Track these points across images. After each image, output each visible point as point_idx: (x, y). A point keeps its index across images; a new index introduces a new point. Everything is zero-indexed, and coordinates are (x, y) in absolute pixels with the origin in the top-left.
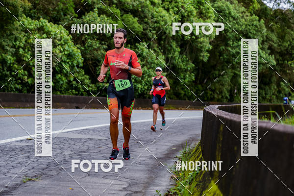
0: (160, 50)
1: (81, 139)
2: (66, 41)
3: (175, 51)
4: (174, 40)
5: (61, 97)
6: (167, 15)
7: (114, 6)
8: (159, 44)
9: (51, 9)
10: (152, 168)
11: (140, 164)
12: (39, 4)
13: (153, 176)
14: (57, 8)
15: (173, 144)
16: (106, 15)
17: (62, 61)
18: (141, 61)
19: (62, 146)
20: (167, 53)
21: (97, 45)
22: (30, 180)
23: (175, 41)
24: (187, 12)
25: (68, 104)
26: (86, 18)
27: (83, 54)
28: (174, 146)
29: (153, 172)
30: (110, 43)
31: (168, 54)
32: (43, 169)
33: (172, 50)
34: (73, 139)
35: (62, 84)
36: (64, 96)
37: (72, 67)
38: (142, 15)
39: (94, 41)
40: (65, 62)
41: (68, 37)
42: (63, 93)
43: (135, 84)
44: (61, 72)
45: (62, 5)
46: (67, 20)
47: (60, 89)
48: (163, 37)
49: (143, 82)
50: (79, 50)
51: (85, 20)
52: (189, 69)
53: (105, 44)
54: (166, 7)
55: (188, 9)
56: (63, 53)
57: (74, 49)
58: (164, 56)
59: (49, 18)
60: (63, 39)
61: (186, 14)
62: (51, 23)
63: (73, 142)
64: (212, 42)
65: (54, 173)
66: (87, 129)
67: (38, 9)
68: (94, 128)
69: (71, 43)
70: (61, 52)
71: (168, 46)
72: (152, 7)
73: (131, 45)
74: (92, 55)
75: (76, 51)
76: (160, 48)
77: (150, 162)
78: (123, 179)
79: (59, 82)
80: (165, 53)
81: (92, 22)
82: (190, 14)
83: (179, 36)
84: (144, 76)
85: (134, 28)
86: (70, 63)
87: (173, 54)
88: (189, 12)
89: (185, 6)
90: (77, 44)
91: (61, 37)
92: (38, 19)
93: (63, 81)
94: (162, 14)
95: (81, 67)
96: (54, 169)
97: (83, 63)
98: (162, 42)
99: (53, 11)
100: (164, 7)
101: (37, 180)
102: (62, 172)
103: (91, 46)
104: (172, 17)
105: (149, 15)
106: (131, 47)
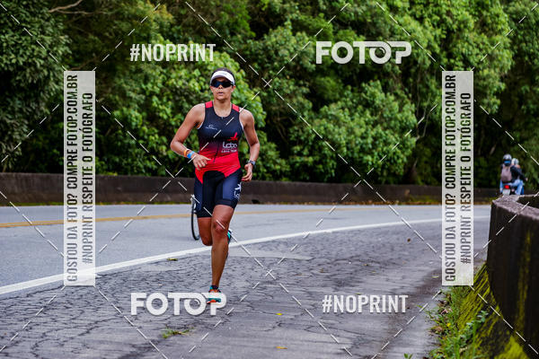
0: (406, 93)
1: (264, 259)
4: (432, 74)
6: (420, 28)
7: (322, 15)
8: (405, 84)
9: (207, 23)
12: (186, 16)
13: (399, 327)
14: (218, 22)
15: (433, 269)
16: (307, 33)
18: (372, 115)
20: (419, 99)
21: (291, 87)
22: (174, 334)
23: (434, 77)
24: (457, 23)
26: (270, 39)
27: (266, 105)
28: (435, 272)
29: (398, 320)
30: (314, 84)
31: (422, 101)
33: (430, 94)
38: (374, 31)
39: (285, 81)
41: (239, 75)
43: (361, 155)
45: (227, 17)
46: (237, 44)
48: (413, 70)
49: (376, 154)
50: (258, 98)
51: (269, 43)
53: (305, 85)
54: (418, 14)
55: (460, 18)
57: (249, 95)
58: (413, 105)
59: (204, 40)
61: (455, 27)
63: (249, 266)
64: (506, 77)
65: (217, 320)
66: (273, 241)
67: (184, 26)
68: (287, 239)
69: (243, 84)
71: (421, 86)
72: (391, 15)
73: (353, 86)
74: (282, 106)
75: (253, 98)
76: (407, 90)
78: (342, 333)
80: (417, 100)
81: (282, 45)
82: (462, 26)
84: (377, 142)
87: (432, 101)
88: (460, 23)
89: (454, 12)
90: (254, 87)
92: (186, 41)
94: (410, 28)
95: (262, 129)
96: (218, 314)
97: (266, 120)
98: (411, 80)
99: (211, 28)
100: (413, 15)
101: (187, 334)
102: (233, 320)
103: (280, 89)
104: (429, 33)
105: (385, 31)
106: (352, 91)
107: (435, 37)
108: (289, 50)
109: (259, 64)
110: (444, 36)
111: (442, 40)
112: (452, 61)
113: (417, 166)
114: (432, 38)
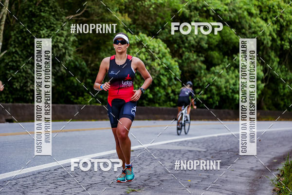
1: (180, 151)
2: (164, 55)
3: (273, 62)
4: (272, 50)
5: (159, 109)
6: (265, 25)
7: (211, 18)
9: (149, 23)
10: (253, 180)
11: (241, 176)
12: (138, 19)
13: (255, 189)
14: (155, 23)
15: (274, 156)
17: (160, 74)
19: (162, 158)
21: (195, 57)
22: (133, 191)
24: (286, 22)
25: (166, 116)
27: (181, 67)
28: (274, 158)
29: (254, 185)
30: (207, 55)
32: (145, 180)
33: (271, 61)
34: (173, 151)
35: (160, 97)
36: (162, 109)
37: (170, 79)
38: (240, 26)
39: (191, 54)
40: (163, 75)
41: (166, 51)
42: (161, 105)
43: (233, 94)
44: (159, 85)
45: (160, 20)
46: (165, 34)
47: (158, 101)
50: (177, 63)
52: (288, 79)
53: (202, 56)
54: (264, 17)
55: (287, 19)
56: (161, 66)
57: (171, 62)
58: (262, 67)
59: (147, 32)
60: (161, 53)
61: (285, 24)
62: (150, 37)
63: (172, 154)
65: (156, 184)
66: (186, 141)
67: (137, 25)
68: (193, 140)
69: (169, 56)
70: (159, 65)
71: (266, 56)
72: (249, 18)
73: (228, 56)
74: (190, 67)
75: (174, 63)
77: (251, 174)
78: (223, 191)
79: (157, 94)
80: (264, 64)
82: (289, 23)
83: (278, 46)
85: (231, 39)
86: (168, 76)
87: (272, 64)
88: (287, 22)
89: (284, 16)
90: (174, 57)
91: (159, 51)
92: (137, 34)
93: (161, 93)
94: (260, 25)
96: (156, 180)
97: (181, 75)
98: (261, 53)
99: (151, 25)
100: (262, 18)
101: (140, 191)
102: (164, 183)
103: (188, 58)
104: (270, 27)
105: (246, 26)
106: (228, 59)
107: (274, 30)
108: (193, 37)
109: (177, 45)
110: (279, 29)
111: (277, 31)
112: (283, 42)
113: (264, 100)
114: (272, 30)
